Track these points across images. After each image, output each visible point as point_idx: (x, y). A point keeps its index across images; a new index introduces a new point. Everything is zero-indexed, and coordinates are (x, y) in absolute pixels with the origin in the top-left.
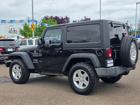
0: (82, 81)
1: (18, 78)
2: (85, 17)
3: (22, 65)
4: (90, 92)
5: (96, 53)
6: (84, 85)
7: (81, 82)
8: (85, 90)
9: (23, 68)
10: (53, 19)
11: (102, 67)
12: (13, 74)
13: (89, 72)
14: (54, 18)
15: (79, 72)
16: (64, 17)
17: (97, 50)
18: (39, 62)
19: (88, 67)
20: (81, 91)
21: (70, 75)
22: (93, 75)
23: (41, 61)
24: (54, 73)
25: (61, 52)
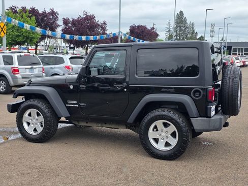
0: (165, 138)
1: (36, 133)
2: (85, 13)
3: (46, 111)
4: (179, 156)
5: (192, 94)
6: (167, 144)
7: (162, 140)
8: (170, 153)
9: (48, 115)
10: (28, 13)
11: (200, 116)
12: (25, 125)
13: (179, 125)
14: (30, 12)
15: (159, 123)
16: (48, 11)
17: (193, 90)
18: (80, 106)
19: (177, 116)
20: (164, 153)
21: (143, 128)
22: (185, 129)
23: (85, 105)
24: (105, 123)
25: (125, 90)
